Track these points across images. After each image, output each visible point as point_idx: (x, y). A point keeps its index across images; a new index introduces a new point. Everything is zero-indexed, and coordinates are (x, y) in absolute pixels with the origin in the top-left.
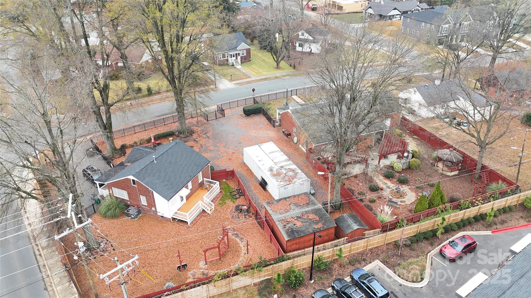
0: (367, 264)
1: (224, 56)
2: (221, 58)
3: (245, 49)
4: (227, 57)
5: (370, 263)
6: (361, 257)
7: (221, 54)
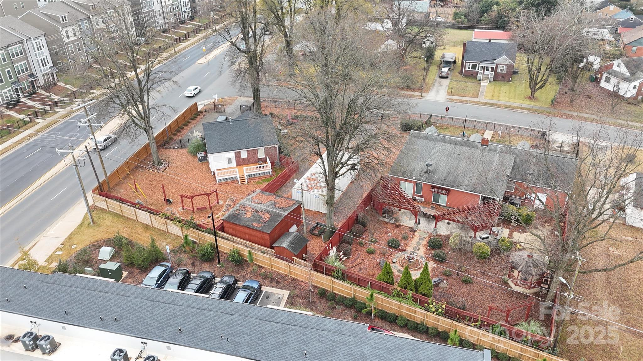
0: (276, 287)
1: (474, 67)
2: (469, 68)
3: (505, 65)
4: (478, 69)
5: (281, 288)
6: (278, 279)
7: (471, 64)
